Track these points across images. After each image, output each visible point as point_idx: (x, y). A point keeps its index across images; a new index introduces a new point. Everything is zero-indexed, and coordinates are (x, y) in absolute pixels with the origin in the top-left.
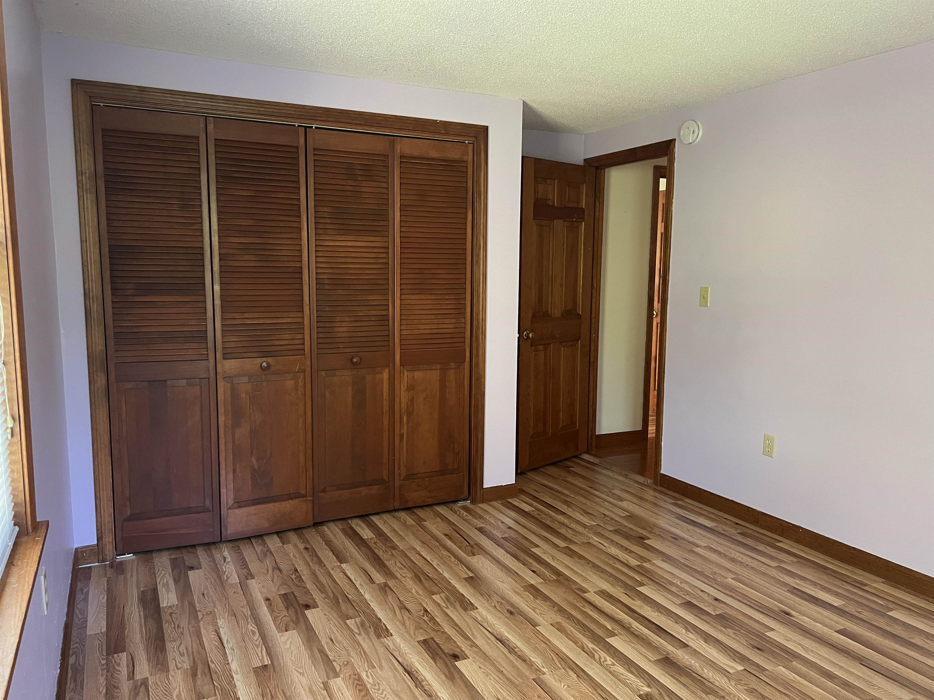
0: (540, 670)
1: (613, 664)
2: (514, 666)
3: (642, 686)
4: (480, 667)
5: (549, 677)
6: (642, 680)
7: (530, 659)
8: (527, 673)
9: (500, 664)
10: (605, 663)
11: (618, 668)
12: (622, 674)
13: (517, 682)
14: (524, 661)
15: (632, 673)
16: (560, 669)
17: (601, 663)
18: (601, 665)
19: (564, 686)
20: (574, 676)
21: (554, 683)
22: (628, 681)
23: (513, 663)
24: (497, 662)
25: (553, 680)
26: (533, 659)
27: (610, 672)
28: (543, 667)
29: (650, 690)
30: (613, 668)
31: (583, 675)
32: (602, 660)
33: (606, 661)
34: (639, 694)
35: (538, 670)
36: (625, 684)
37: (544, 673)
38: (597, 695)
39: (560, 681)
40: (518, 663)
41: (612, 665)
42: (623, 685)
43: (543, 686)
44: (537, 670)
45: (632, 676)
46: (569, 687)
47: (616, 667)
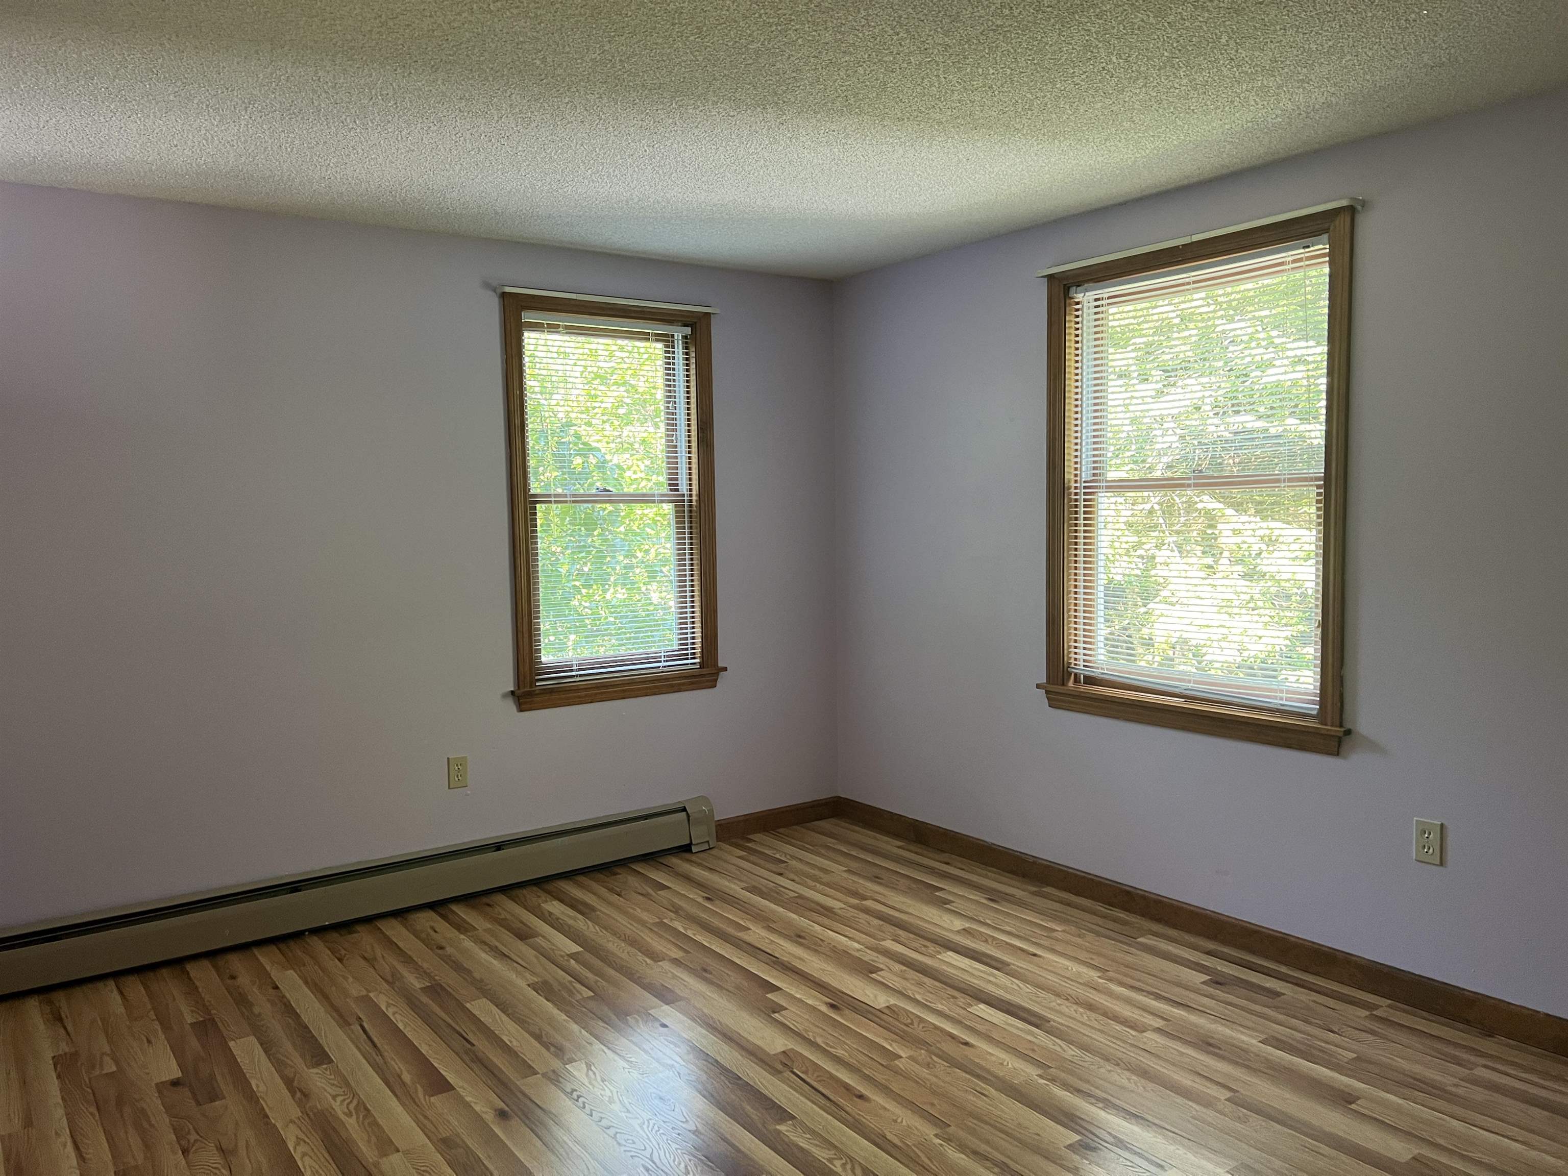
0: (944, 1140)
1: (830, 1160)
2: (987, 1142)
3: (787, 1131)
4: (1038, 1135)
5: (927, 1132)
6: (786, 1140)
7: (968, 1156)
8: (962, 1134)
9: (1011, 1143)
10: (844, 1161)
11: (823, 1155)
12: (817, 1145)
13: (971, 1119)
14: (975, 1153)
15: (802, 1149)
16: (914, 1145)
17: (851, 1161)
18: (852, 1159)
19: (902, 1122)
20: (889, 1136)
21: (917, 1124)
22: (808, 1136)
23: (992, 1148)
24: (1017, 1146)
25: (919, 1127)
26: (963, 1156)
27: (835, 1147)
28: (941, 1145)
29: (778, 1127)
30: (831, 1154)
31: (877, 1139)
32: (849, 1166)
33: (844, 1165)
34: (794, 1121)
35: (948, 1140)
36: (813, 1132)
37: (936, 1136)
38: (854, 1114)
39: (908, 1126)
40: (983, 1148)
41: (834, 1159)
42: (817, 1130)
43: (932, 1118)
44: (950, 1140)
45: (801, 1144)
46: (895, 1121)
47: (827, 1157)
